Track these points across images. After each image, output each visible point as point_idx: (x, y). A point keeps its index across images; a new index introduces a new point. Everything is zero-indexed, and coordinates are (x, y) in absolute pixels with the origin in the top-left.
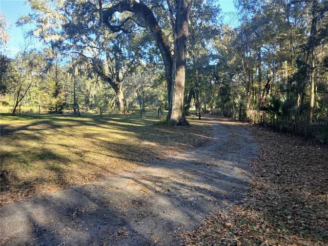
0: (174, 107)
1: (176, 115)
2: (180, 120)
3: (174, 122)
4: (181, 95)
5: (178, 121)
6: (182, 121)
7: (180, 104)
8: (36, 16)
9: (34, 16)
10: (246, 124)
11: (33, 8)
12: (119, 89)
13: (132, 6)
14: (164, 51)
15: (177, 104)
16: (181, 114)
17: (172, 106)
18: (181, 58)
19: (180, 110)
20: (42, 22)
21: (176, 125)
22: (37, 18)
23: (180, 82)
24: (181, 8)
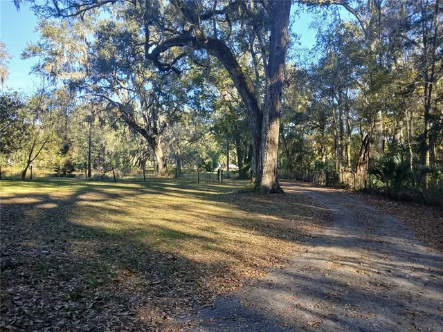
0: (265, 170)
1: (267, 180)
2: (272, 187)
3: (266, 188)
4: (274, 154)
5: (271, 188)
6: (275, 187)
7: (273, 166)
8: (48, 46)
9: (45, 46)
10: (341, 190)
11: (47, 35)
12: (156, 144)
13: (207, 42)
14: (248, 99)
15: (270, 165)
16: (274, 179)
17: (262, 168)
18: (275, 108)
19: (273, 173)
20: (56, 54)
21: (268, 193)
22: (49, 48)
23: (274, 138)
24: (278, 47)
